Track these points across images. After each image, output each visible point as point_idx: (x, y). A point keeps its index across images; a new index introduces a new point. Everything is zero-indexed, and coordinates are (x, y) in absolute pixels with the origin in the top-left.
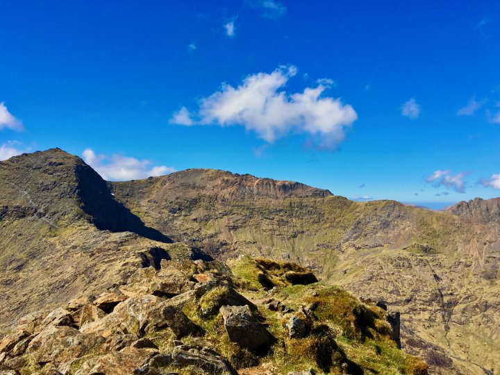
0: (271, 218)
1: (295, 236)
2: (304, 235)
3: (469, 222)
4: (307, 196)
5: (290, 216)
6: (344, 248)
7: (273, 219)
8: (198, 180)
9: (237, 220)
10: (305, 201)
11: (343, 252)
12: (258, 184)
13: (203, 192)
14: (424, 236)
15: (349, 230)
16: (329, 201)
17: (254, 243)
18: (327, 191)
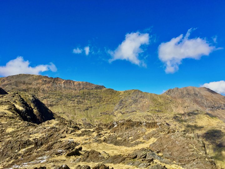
0: (73, 100)
1: (87, 109)
2: (92, 109)
3: (175, 98)
4: (92, 89)
5: (84, 99)
6: (115, 114)
7: (74, 100)
8: (27, 80)
9: (53, 101)
10: (92, 91)
11: (115, 116)
12: (64, 83)
13: (30, 86)
14: (156, 105)
15: (117, 105)
16: (104, 91)
17: (64, 113)
18: (103, 86)
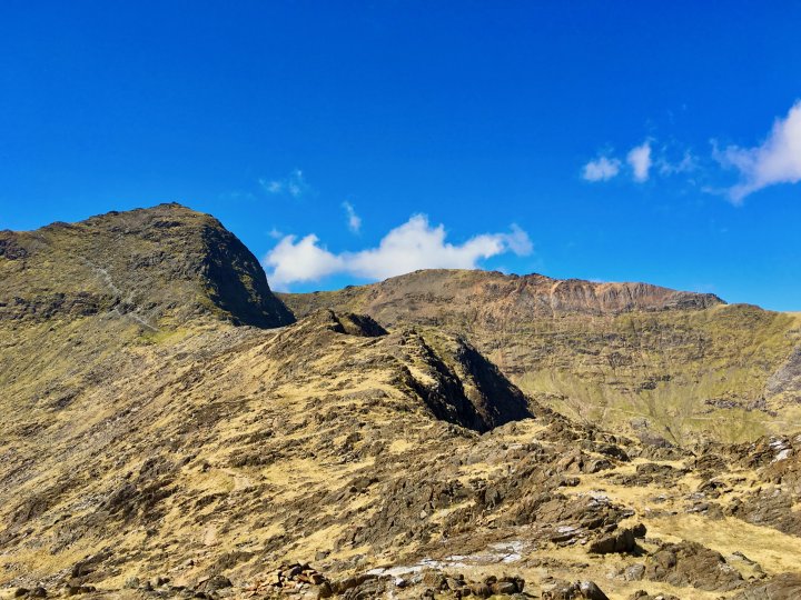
0: (593, 349)
1: (650, 387)
2: (672, 383)
4: (667, 308)
5: (635, 346)
6: (775, 406)
7: (597, 353)
8: (438, 288)
9: (522, 357)
10: (664, 318)
11: (774, 415)
12: (557, 290)
13: (449, 308)
15: (779, 370)
16: (719, 316)
17: (563, 398)
18: (710, 296)
